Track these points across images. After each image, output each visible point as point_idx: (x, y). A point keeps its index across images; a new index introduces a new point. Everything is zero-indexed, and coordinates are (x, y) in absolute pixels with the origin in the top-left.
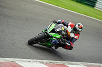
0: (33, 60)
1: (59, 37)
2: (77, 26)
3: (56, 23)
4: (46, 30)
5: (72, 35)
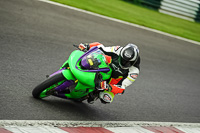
0: (40, 122)
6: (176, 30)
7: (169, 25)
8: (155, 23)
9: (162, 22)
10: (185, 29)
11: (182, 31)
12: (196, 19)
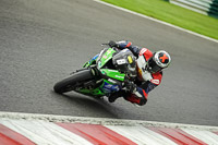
1: (121, 77)
2: (156, 56)
3: (116, 46)
4: (94, 63)
5: (147, 76)
6: (187, 23)
7: (181, 17)
8: (165, 14)
9: (172, 14)
10: (196, 22)
11: (193, 25)
12: (210, 13)
